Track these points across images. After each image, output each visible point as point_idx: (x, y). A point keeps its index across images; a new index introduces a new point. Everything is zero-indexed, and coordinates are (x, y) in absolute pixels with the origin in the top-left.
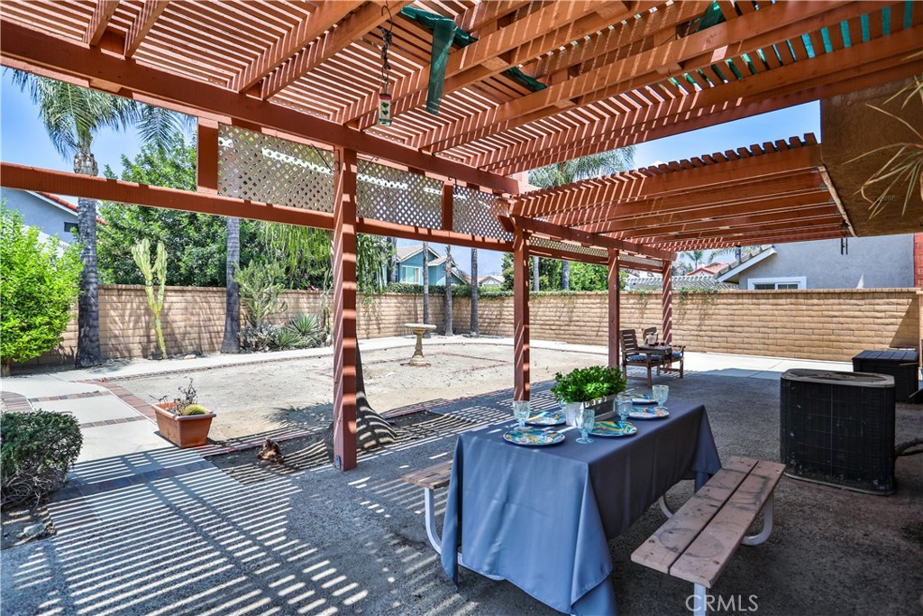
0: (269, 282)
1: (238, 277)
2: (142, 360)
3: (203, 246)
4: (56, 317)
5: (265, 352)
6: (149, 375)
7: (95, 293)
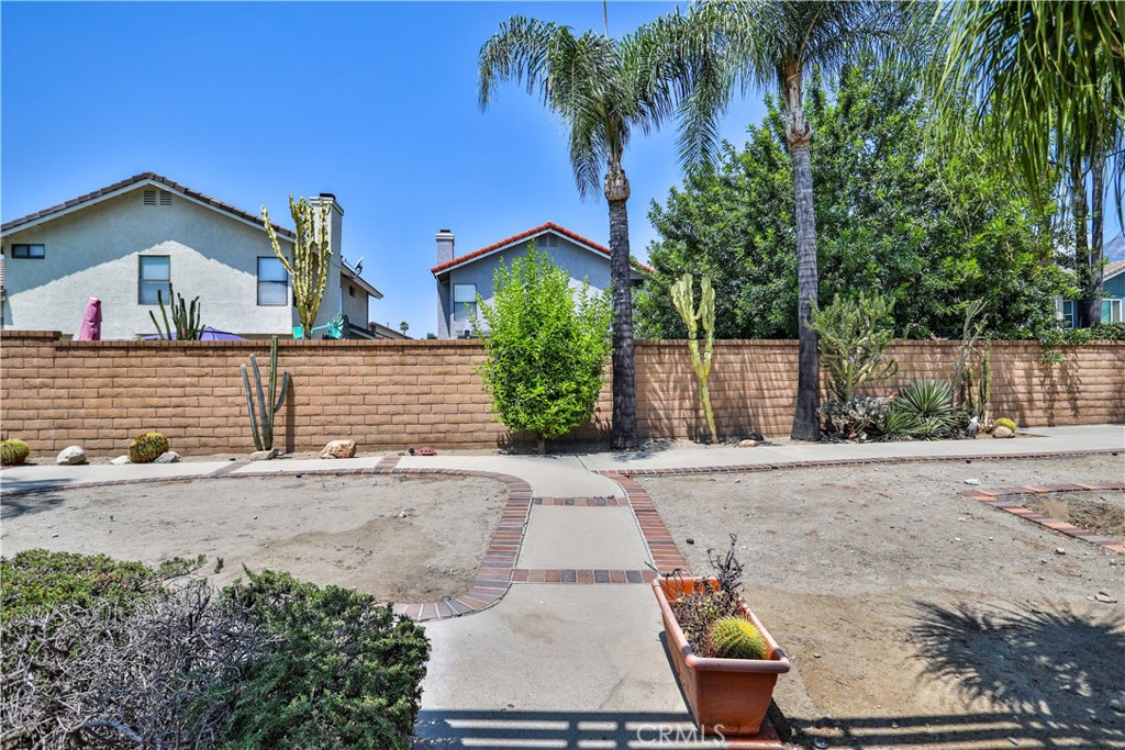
0: (868, 329)
1: (816, 322)
2: (686, 442)
3: (765, 284)
4: (585, 383)
5: (861, 441)
6: (688, 472)
7: (629, 350)
